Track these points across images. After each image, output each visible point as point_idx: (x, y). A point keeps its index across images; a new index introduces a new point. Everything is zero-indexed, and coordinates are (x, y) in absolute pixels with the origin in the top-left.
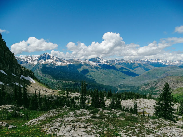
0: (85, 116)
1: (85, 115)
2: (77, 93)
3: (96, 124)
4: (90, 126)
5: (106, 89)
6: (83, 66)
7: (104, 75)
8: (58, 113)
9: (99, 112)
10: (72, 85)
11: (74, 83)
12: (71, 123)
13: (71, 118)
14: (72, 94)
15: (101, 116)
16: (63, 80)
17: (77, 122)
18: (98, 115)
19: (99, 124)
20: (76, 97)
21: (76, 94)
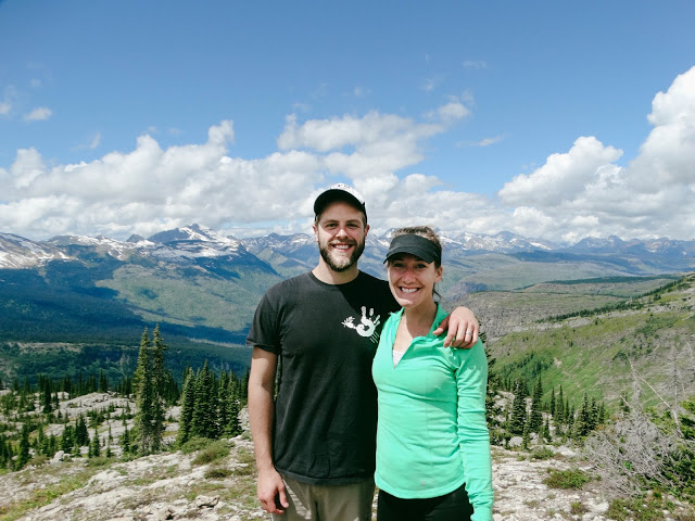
0: (177, 474)
1: (173, 472)
2: (98, 396)
3: (235, 495)
4: (213, 506)
5: (232, 364)
6: (122, 269)
7: (222, 302)
8: (31, 486)
9: (233, 452)
10: (70, 359)
11: (78, 350)
12: (119, 510)
13: (113, 493)
14: (74, 401)
15: (246, 465)
16: (18, 339)
17: (147, 503)
18: (233, 463)
19: (245, 496)
20: (92, 414)
21: (94, 399)
